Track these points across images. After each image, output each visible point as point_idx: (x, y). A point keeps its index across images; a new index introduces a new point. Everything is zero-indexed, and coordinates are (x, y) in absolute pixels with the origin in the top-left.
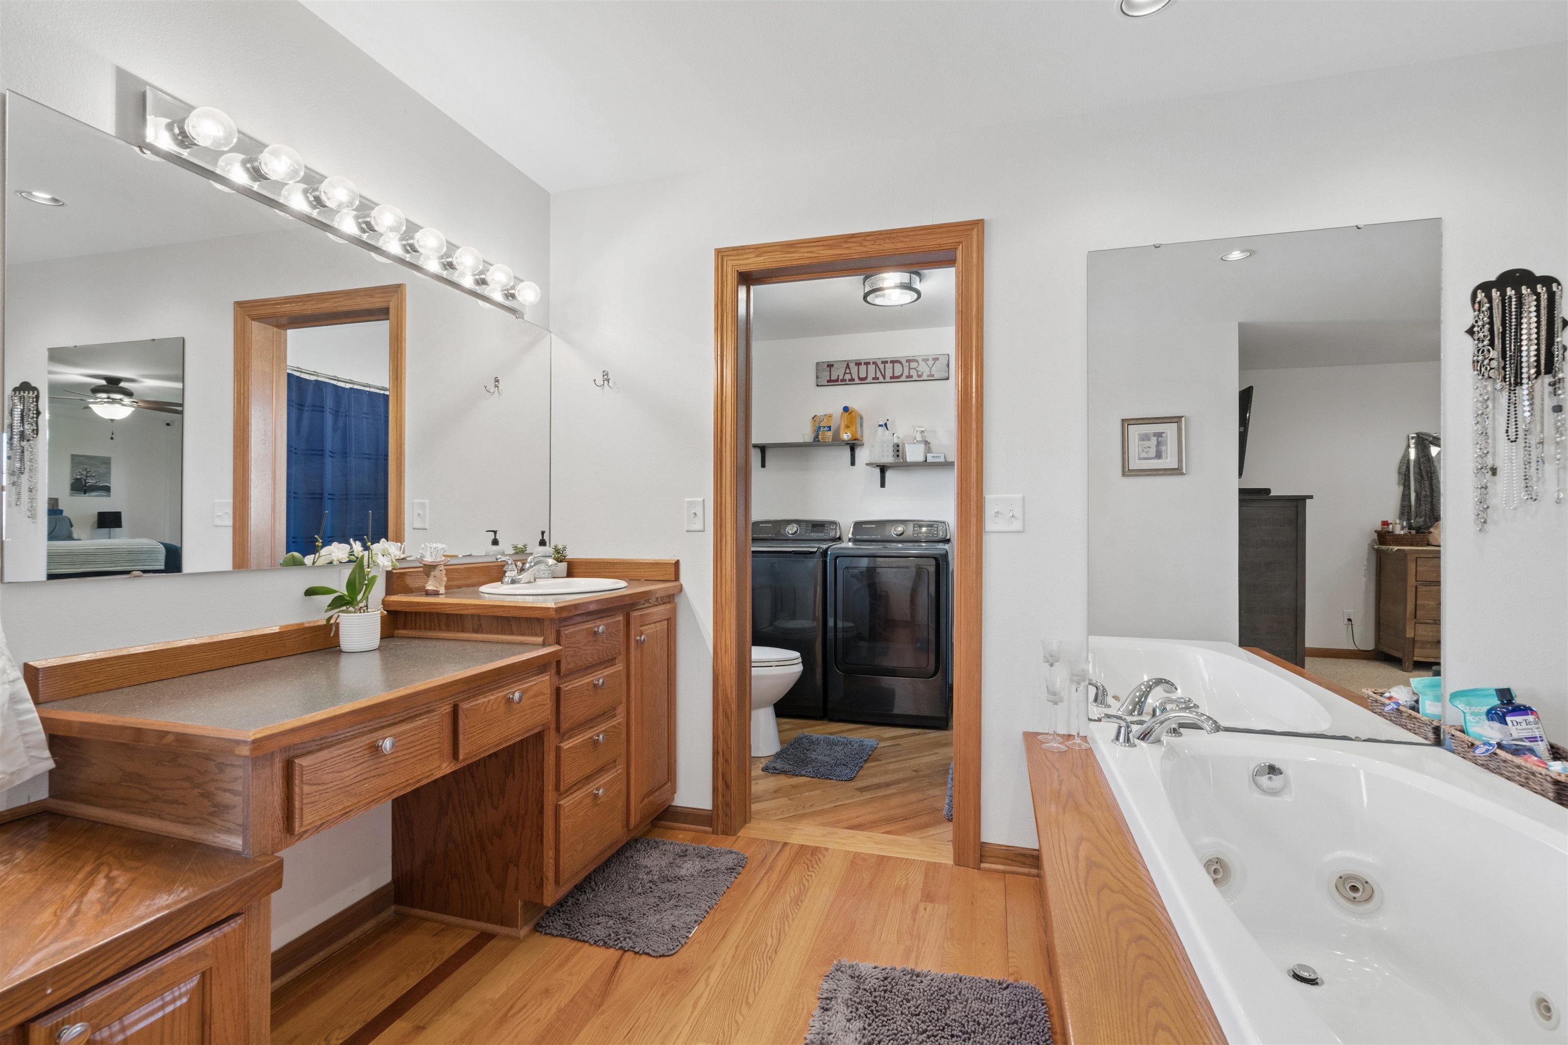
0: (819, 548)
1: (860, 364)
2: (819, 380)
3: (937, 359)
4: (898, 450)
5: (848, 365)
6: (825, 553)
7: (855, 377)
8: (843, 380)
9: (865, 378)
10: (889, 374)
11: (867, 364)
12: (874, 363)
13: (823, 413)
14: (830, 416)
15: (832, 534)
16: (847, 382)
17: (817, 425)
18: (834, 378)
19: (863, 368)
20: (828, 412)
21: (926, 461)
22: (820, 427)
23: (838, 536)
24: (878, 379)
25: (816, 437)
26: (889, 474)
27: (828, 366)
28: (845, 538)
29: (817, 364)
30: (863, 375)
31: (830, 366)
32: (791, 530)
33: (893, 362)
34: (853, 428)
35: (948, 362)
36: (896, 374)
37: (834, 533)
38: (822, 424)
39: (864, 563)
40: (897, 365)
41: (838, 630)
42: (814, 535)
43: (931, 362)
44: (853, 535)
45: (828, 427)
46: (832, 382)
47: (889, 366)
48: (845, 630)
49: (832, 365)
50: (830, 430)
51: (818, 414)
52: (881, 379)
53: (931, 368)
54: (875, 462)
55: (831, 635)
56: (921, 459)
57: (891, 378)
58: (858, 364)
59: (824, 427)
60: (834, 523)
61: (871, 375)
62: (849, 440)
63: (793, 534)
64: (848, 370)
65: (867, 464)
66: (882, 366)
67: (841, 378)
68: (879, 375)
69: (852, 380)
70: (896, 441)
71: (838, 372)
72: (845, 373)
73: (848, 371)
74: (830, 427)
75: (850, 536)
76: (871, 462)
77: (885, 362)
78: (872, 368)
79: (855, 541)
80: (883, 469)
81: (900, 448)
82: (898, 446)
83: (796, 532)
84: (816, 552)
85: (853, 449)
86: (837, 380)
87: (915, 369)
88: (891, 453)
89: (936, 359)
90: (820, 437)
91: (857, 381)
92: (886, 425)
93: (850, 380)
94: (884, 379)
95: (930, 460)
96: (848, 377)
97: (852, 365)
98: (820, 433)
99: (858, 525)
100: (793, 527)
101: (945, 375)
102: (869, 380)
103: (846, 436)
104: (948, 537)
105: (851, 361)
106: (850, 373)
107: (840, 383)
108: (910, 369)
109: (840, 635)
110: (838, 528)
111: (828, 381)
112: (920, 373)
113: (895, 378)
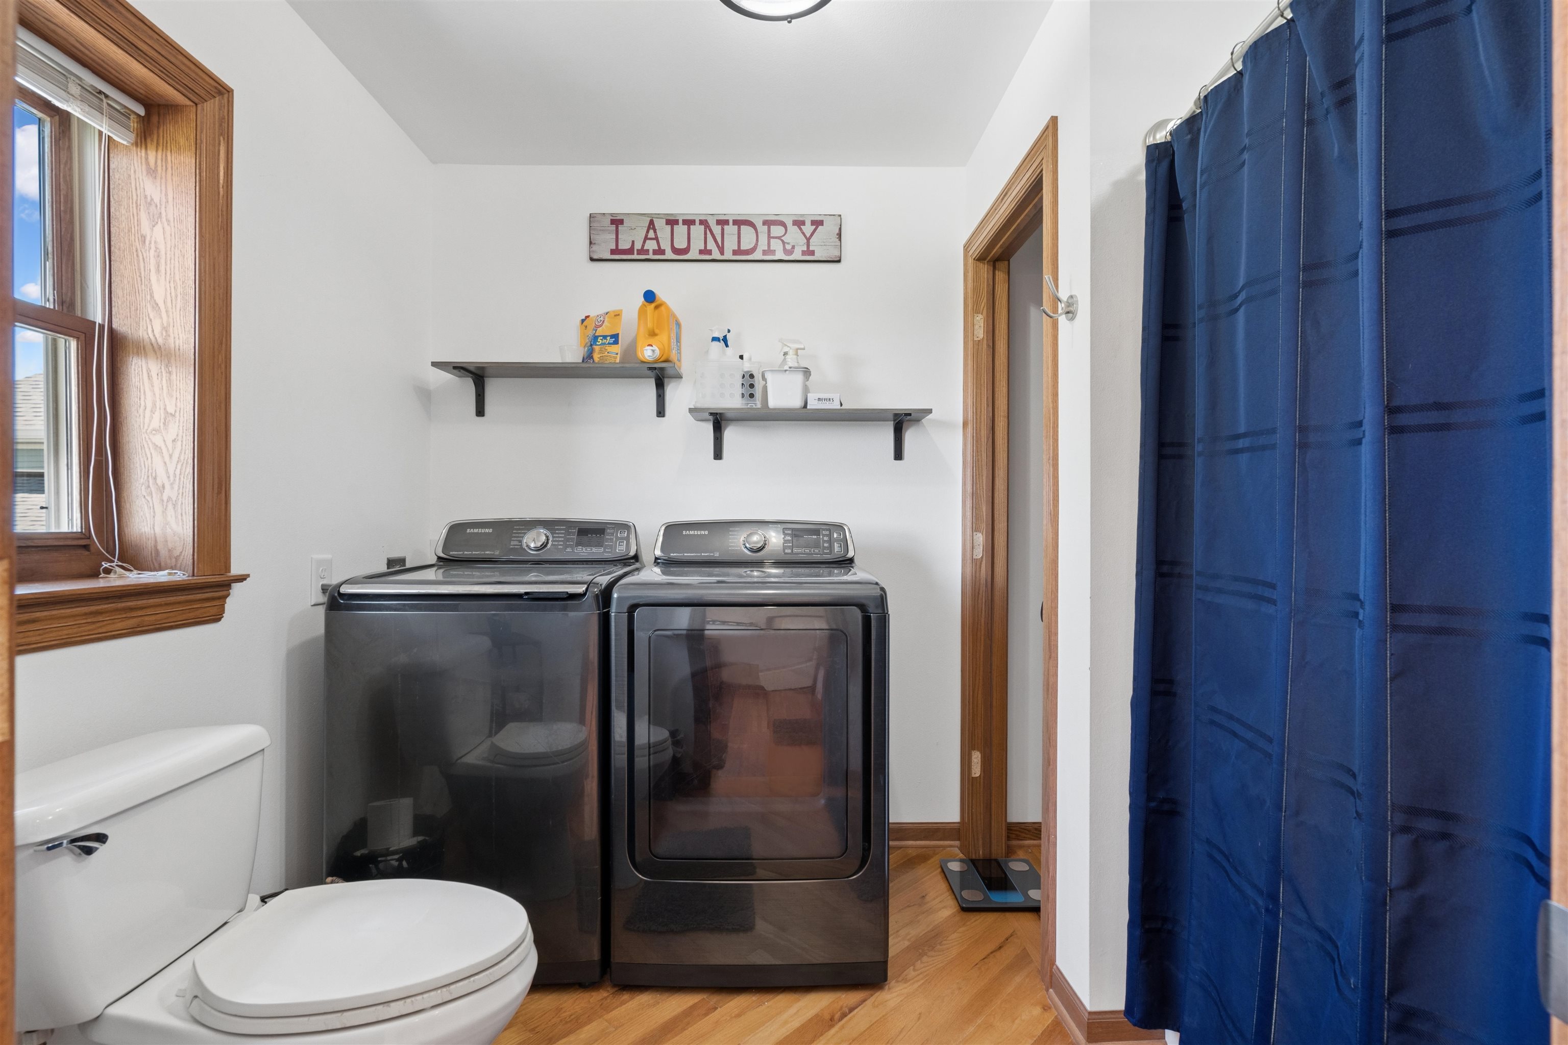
0: (590, 584)
1: (676, 222)
2: (594, 248)
3: (821, 223)
4: (749, 381)
5: (652, 223)
6: (605, 596)
7: (666, 245)
8: (642, 251)
9: (686, 251)
10: (730, 245)
11: (689, 223)
12: (702, 222)
13: (602, 311)
14: (617, 315)
15: (620, 549)
16: (651, 256)
17: (590, 333)
18: (624, 245)
19: (681, 229)
20: (611, 307)
21: (805, 406)
22: (595, 338)
23: (632, 553)
24: (709, 252)
25: (589, 356)
26: (730, 434)
27: (613, 222)
28: (647, 557)
29: (591, 216)
30: (681, 244)
31: (617, 222)
32: (533, 540)
33: (738, 223)
34: (663, 337)
35: (840, 229)
36: (744, 247)
37: (623, 548)
38: (600, 332)
39: (682, 619)
40: (746, 230)
41: (636, 752)
42: (584, 552)
43: (808, 229)
44: (662, 550)
45: (612, 336)
46: (621, 254)
47: (731, 229)
48: (653, 749)
49: (621, 222)
50: (616, 342)
51: (593, 314)
52: (716, 255)
53: (808, 240)
54: (706, 406)
55: (619, 759)
56: (796, 402)
57: (735, 253)
58: (672, 222)
59: (605, 337)
60: (624, 526)
61: (697, 244)
62: (656, 362)
63: (538, 549)
64: (651, 232)
65: (691, 411)
66: (717, 230)
67: (638, 246)
68: (711, 245)
69: (660, 251)
70: (747, 366)
71: (632, 236)
72: (646, 238)
73: (651, 234)
74: (615, 338)
75: (658, 553)
76: (699, 405)
77: (722, 223)
78: (697, 231)
79: (667, 564)
80: (719, 422)
81: (759, 383)
82: (752, 376)
83: (544, 546)
84: (584, 594)
85: (660, 385)
86: (630, 251)
87: (779, 238)
88: (739, 390)
89: (817, 223)
90: (596, 357)
91: (669, 255)
92: (725, 340)
93: (655, 252)
94: (722, 253)
95: (813, 404)
96: (651, 245)
97: (660, 224)
98: (597, 348)
99: (673, 530)
100: (539, 534)
101: (833, 253)
102: (693, 254)
103: (648, 353)
104: (850, 554)
105: (659, 216)
106: (656, 239)
107: (635, 256)
108: (769, 237)
109: (641, 762)
110: (632, 536)
111: (613, 252)
112: (788, 247)
113: (742, 256)
